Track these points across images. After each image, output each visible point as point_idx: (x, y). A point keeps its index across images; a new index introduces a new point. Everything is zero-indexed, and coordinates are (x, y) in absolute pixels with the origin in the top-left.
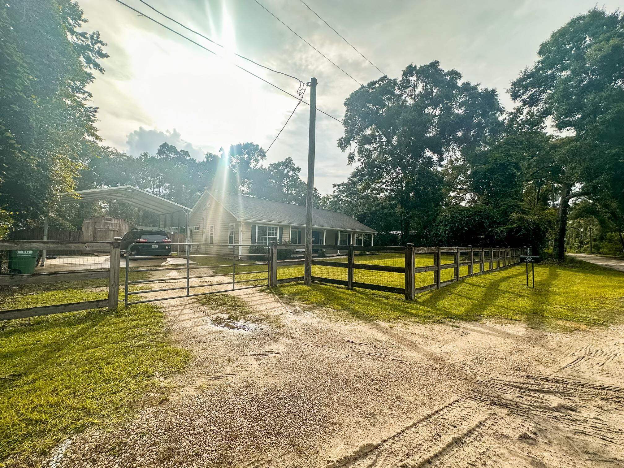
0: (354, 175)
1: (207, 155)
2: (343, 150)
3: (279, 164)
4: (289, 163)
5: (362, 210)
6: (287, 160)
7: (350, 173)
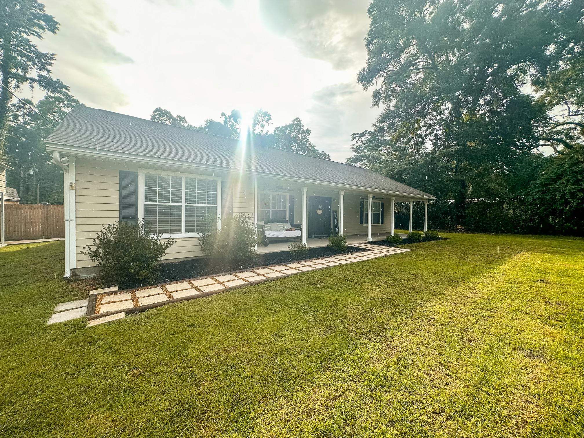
0: (383, 118)
1: (207, 121)
2: (365, 88)
3: (286, 127)
4: (297, 125)
5: (397, 167)
6: (294, 120)
7: (377, 117)
